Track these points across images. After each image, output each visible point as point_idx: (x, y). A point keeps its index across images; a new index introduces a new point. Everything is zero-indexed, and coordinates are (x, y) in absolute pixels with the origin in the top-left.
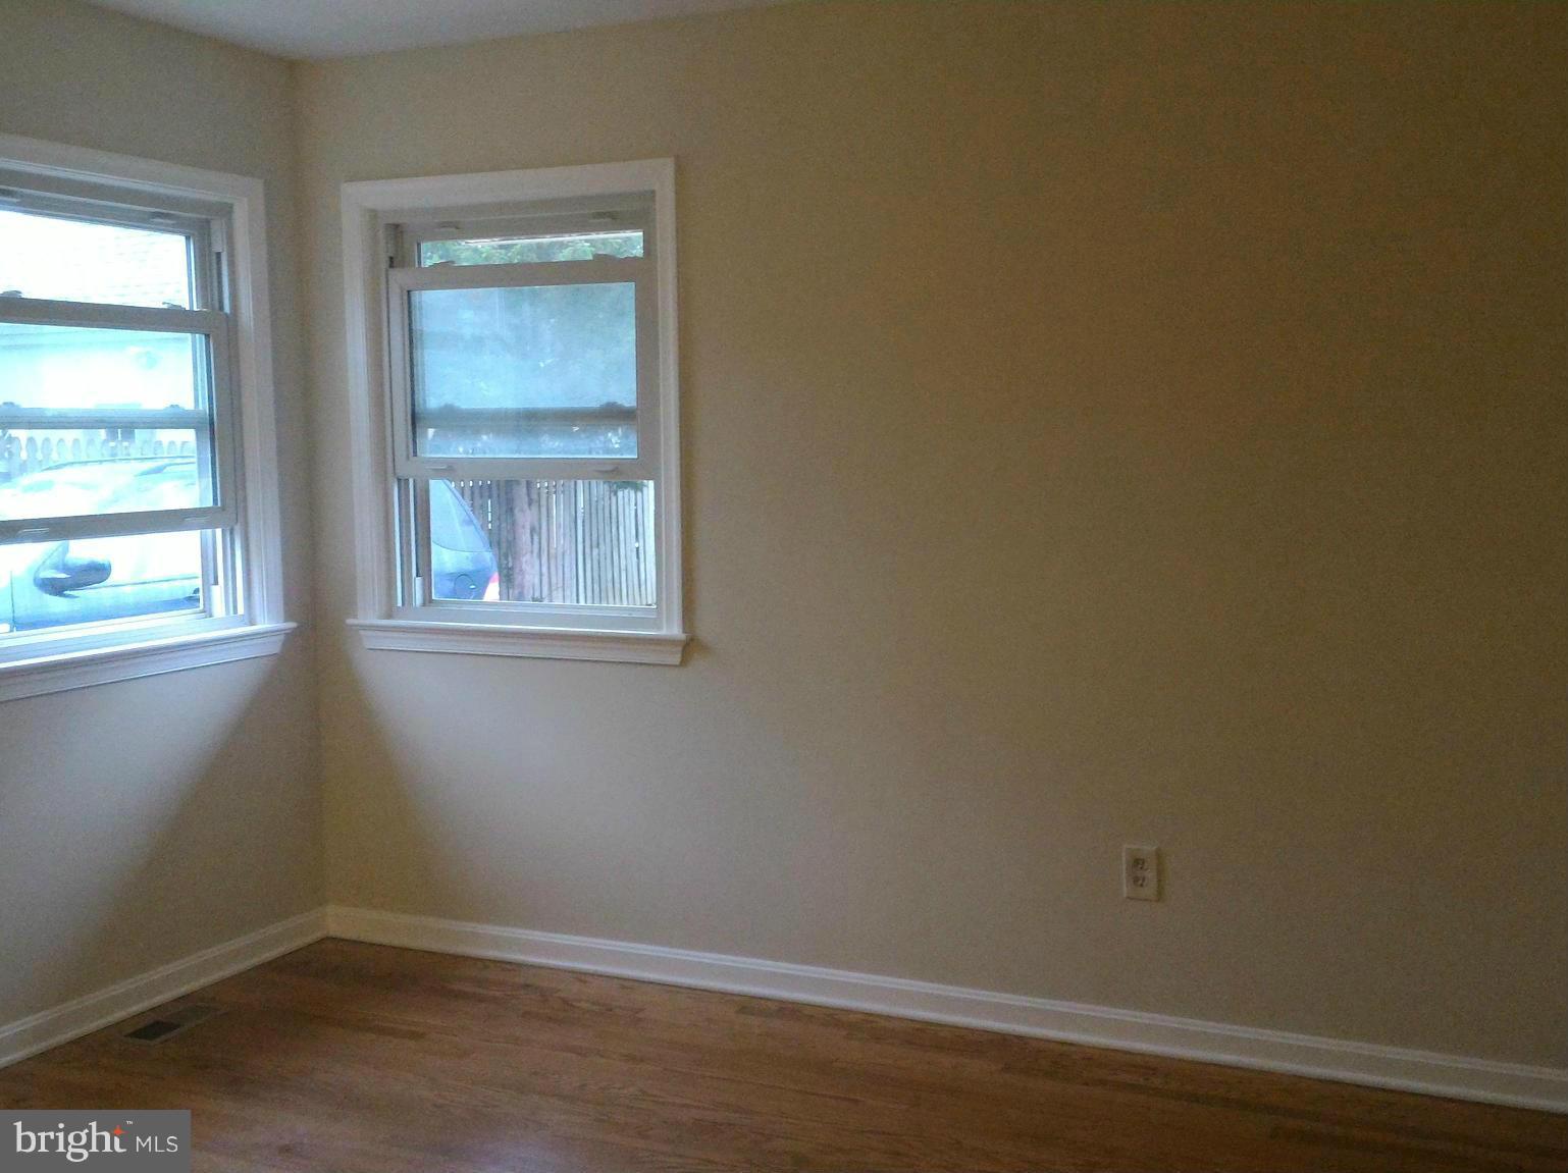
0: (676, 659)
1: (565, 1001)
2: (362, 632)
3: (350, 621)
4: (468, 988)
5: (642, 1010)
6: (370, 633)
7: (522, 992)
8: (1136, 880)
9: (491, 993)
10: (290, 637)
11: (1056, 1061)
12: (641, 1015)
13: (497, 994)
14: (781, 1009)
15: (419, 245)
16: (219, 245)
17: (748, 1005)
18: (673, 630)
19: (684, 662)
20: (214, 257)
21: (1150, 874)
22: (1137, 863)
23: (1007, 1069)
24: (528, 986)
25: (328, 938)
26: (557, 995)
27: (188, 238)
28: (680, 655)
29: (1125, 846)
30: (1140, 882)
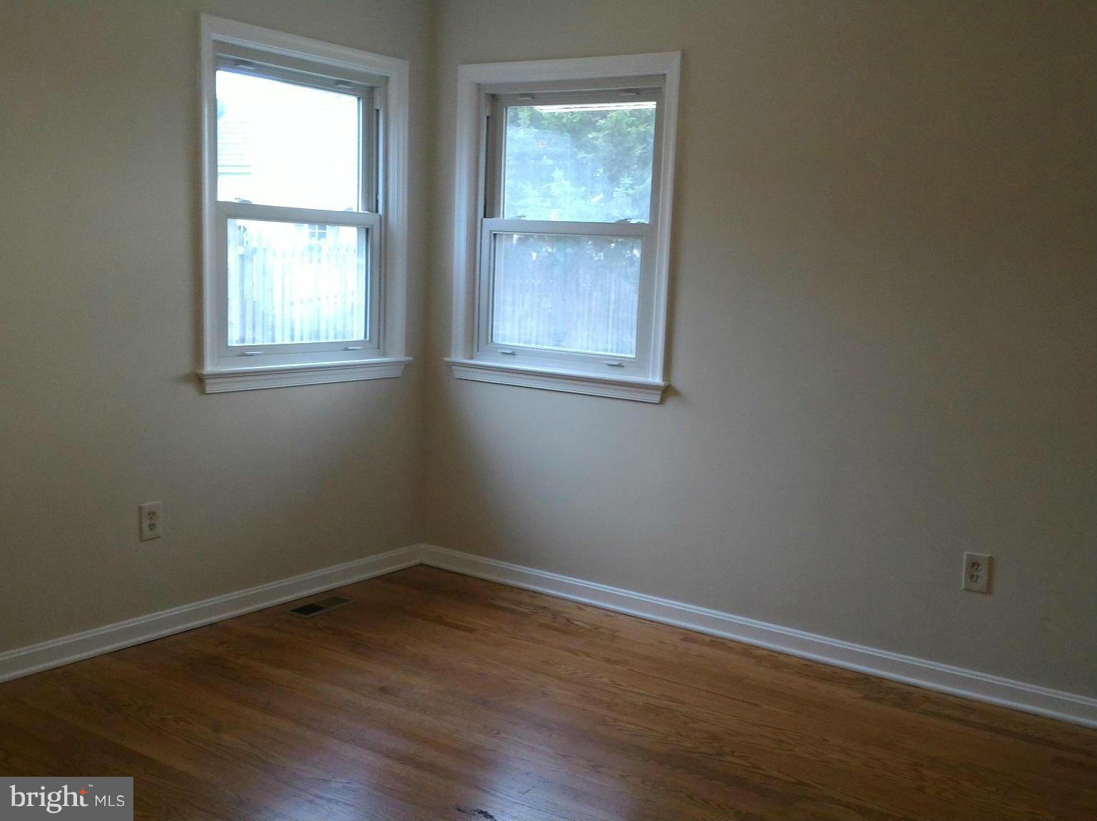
0: (657, 399)
1: (568, 620)
2: (453, 367)
3: (446, 359)
4: (505, 604)
5: (618, 631)
6: (459, 368)
7: (541, 611)
8: (972, 577)
9: (520, 609)
10: (407, 366)
11: (905, 697)
12: (617, 634)
13: (524, 610)
14: (712, 641)
15: (507, 109)
16: (378, 104)
17: (689, 636)
18: (656, 379)
19: (662, 402)
20: (375, 113)
21: (983, 574)
22: (974, 564)
23: (865, 698)
24: (545, 607)
25: (421, 565)
26: (563, 615)
27: (359, 99)
28: (659, 397)
29: (966, 553)
30: (975, 579)
